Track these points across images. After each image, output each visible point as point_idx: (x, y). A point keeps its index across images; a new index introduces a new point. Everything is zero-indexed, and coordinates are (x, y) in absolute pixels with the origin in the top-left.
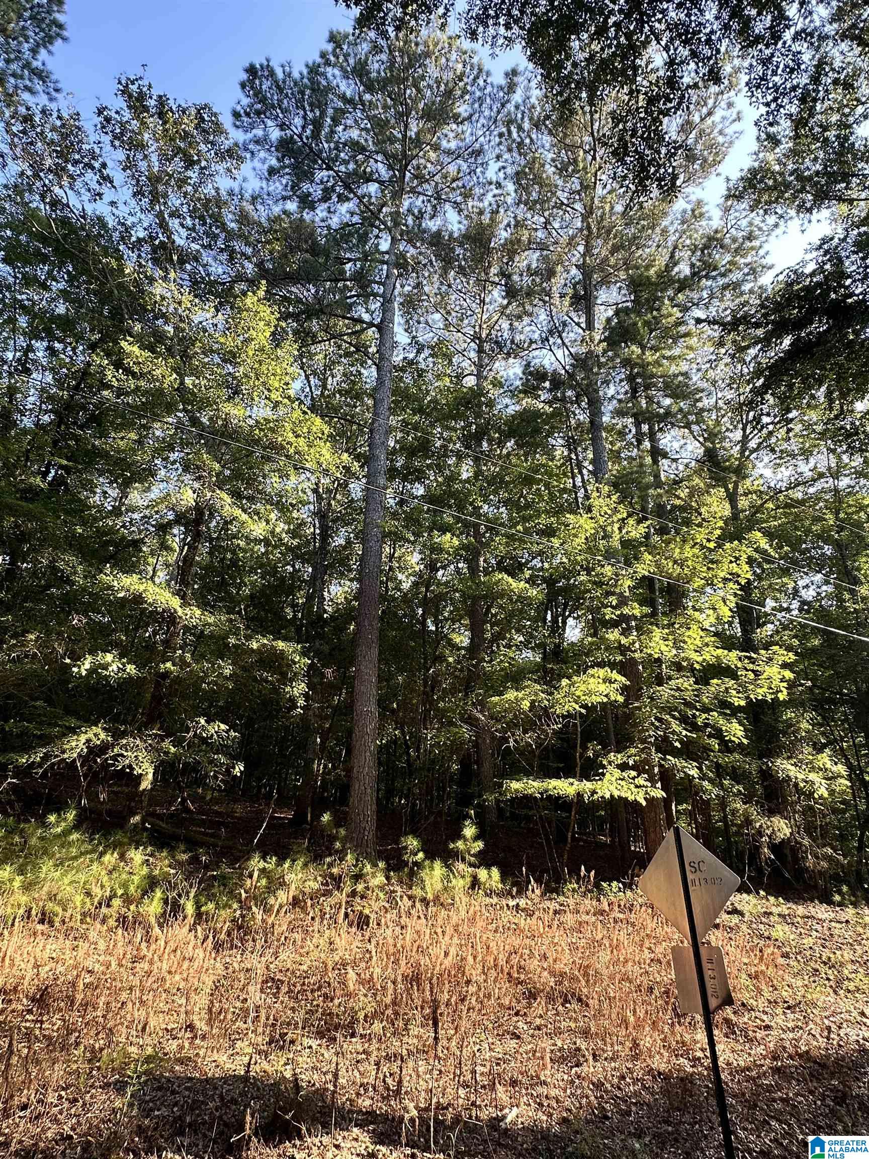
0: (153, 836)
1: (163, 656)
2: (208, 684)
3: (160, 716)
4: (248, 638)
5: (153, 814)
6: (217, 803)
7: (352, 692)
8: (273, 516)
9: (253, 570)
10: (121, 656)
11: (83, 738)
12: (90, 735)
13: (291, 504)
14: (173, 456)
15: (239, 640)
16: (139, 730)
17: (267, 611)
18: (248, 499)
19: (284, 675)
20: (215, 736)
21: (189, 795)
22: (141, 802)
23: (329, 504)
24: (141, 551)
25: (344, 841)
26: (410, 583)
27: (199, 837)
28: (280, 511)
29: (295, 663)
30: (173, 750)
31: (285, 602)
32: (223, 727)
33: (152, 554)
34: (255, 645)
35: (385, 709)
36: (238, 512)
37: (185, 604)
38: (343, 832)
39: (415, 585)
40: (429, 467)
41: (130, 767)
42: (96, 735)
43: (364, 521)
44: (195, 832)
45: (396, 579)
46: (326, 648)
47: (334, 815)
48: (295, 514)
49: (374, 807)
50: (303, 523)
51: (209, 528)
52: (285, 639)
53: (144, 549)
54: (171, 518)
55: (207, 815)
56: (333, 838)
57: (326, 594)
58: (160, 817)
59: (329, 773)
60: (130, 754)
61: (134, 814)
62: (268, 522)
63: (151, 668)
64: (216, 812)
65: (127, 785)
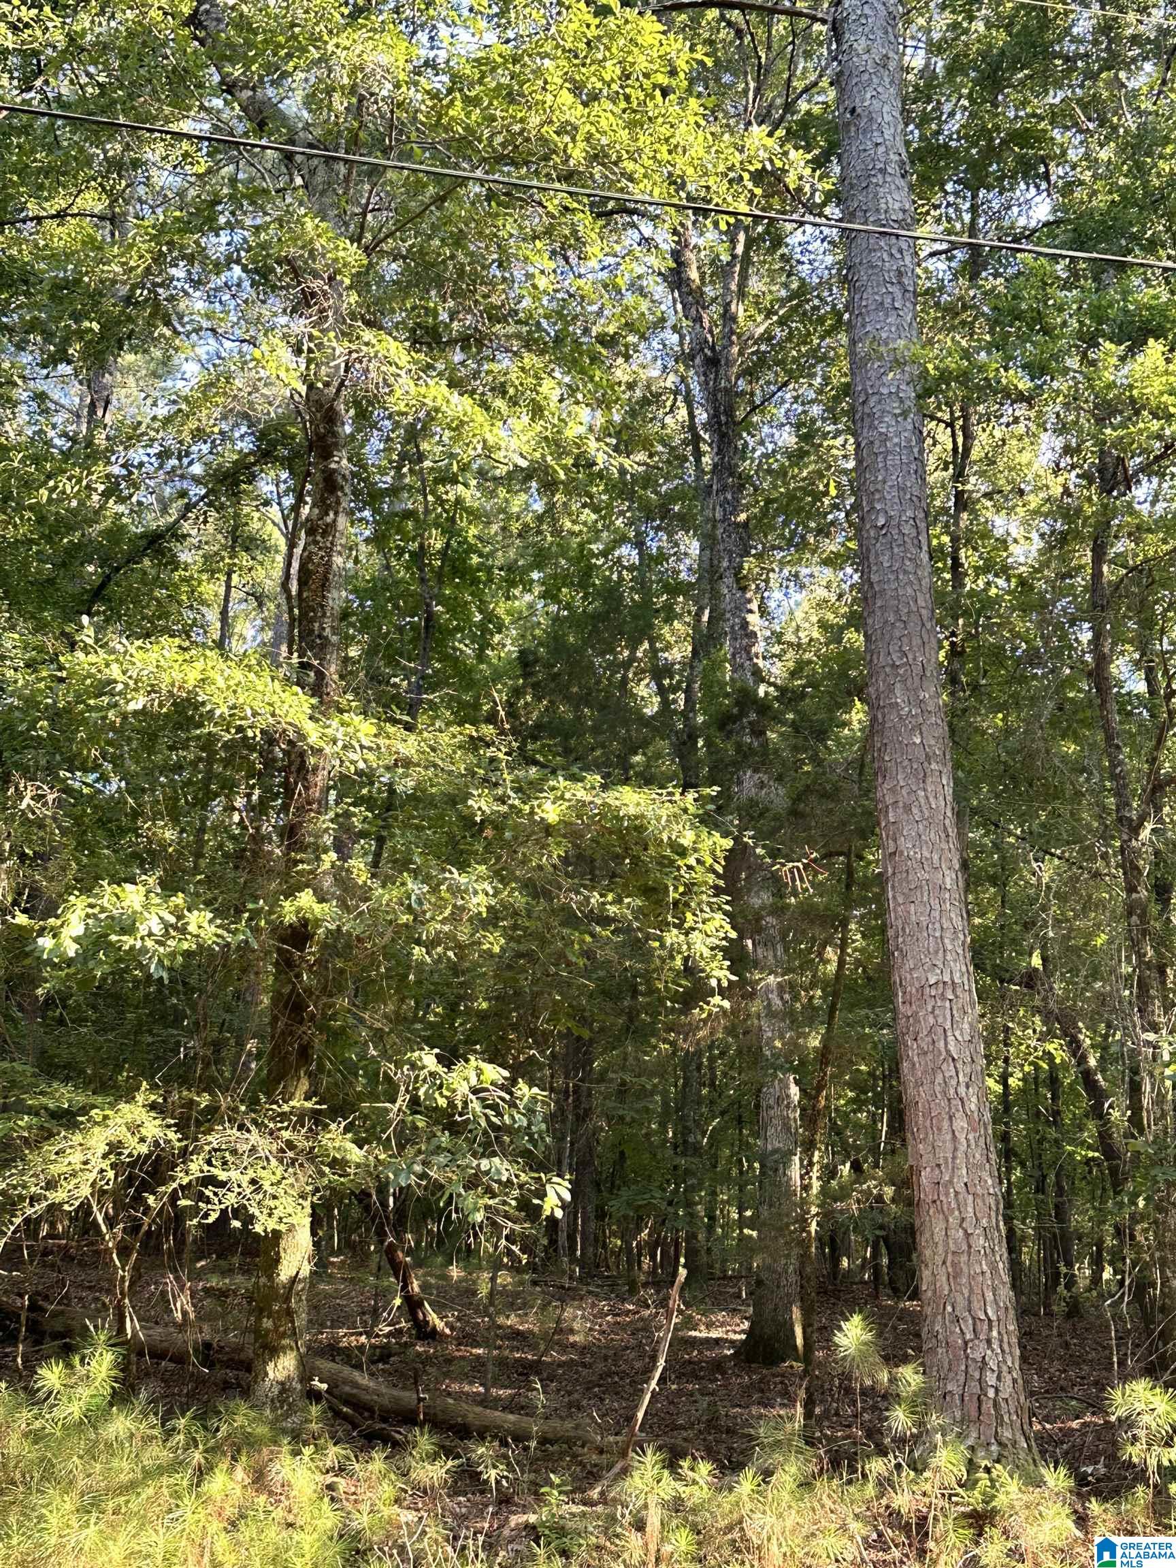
0: (337, 1414)
1: (285, 875)
2: (430, 945)
3: (304, 1053)
4: (527, 790)
5: (332, 1351)
6: (512, 1306)
7: (883, 929)
8: (550, 390)
9: (515, 577)
10: (169, 886)
11: (98, 1140)
12: (116, 1129)
13: (602, 340)
14: (218, 244)
15: (502, 800)
16: (253, 1104)
17: (577, 702)
18: (464, 341)
19: (653, 893)
20: (476, 1106)
21: (425, 1287)
22: (289, 1313)
23: (728, 317)
24: (175, 564)
25: (920, 1404)
26: (1038, 544)
27: (475, 1414)
28: (571, 364)
29: (682, 852)
30: (356, 1154)
31: (627, 665)
32: (494, 1073)
33: (210, 566)
34: (551, 812)
35: (1002, 975)
36: (437, 392)
37: (324, 707)
38: (910, 1377)
39: (1059, 542)
40: (1057, 116)
41: (240, 1212)
42: (134, 1128)
43: (852, 353)
44: (458, 1396)
45: (986, 535)
46: (778, 797)
47: (879, 1322)
48: (622, 373)
49: (1006, 1294)
50: (652, 399)
51: (360, 463)
52: (647, 779)
53: (185, 557)
54: (246, 445)
55: (486, 1343)
56: (882, 1399)
57: (754, 620)
58: (348, 1356)
59: (843, 1194)
60: (234, 1175)
61: (274, 1352)
62: (537, 411)
63: (255, 914)
64: (516, 1335)
65: (246, 1271)
